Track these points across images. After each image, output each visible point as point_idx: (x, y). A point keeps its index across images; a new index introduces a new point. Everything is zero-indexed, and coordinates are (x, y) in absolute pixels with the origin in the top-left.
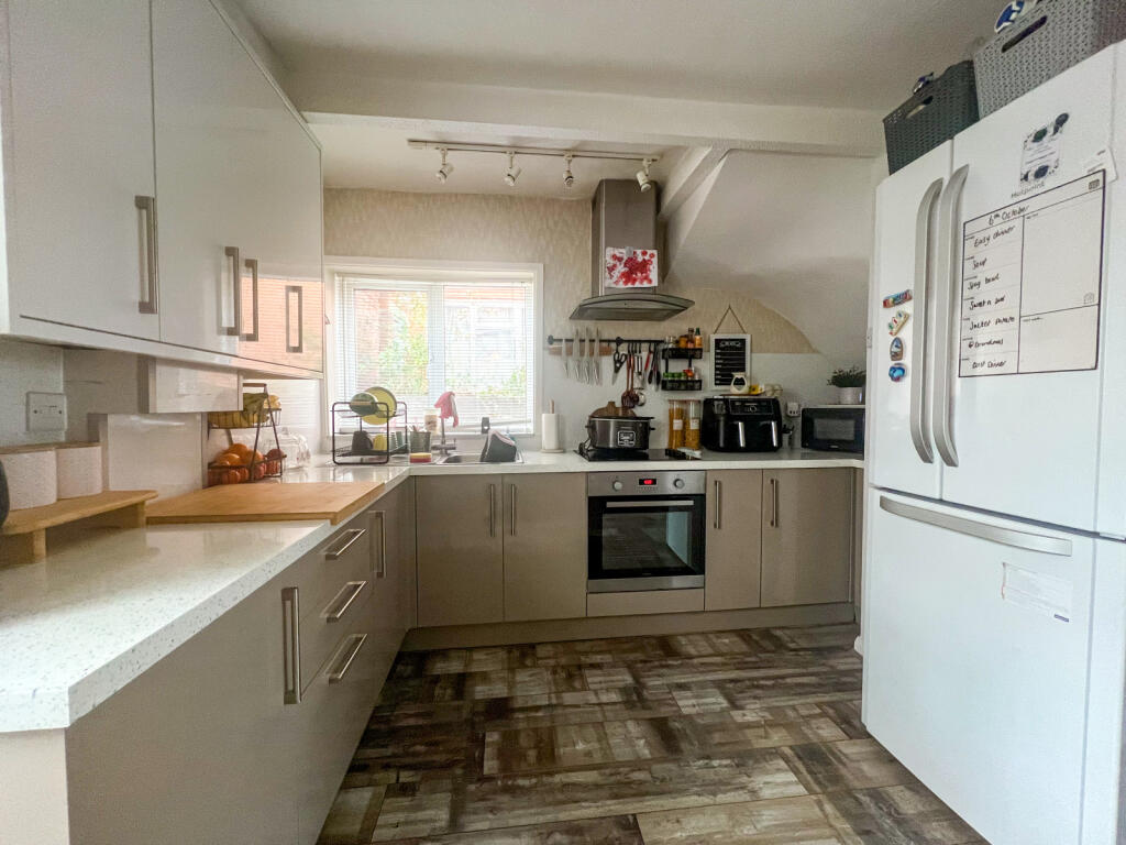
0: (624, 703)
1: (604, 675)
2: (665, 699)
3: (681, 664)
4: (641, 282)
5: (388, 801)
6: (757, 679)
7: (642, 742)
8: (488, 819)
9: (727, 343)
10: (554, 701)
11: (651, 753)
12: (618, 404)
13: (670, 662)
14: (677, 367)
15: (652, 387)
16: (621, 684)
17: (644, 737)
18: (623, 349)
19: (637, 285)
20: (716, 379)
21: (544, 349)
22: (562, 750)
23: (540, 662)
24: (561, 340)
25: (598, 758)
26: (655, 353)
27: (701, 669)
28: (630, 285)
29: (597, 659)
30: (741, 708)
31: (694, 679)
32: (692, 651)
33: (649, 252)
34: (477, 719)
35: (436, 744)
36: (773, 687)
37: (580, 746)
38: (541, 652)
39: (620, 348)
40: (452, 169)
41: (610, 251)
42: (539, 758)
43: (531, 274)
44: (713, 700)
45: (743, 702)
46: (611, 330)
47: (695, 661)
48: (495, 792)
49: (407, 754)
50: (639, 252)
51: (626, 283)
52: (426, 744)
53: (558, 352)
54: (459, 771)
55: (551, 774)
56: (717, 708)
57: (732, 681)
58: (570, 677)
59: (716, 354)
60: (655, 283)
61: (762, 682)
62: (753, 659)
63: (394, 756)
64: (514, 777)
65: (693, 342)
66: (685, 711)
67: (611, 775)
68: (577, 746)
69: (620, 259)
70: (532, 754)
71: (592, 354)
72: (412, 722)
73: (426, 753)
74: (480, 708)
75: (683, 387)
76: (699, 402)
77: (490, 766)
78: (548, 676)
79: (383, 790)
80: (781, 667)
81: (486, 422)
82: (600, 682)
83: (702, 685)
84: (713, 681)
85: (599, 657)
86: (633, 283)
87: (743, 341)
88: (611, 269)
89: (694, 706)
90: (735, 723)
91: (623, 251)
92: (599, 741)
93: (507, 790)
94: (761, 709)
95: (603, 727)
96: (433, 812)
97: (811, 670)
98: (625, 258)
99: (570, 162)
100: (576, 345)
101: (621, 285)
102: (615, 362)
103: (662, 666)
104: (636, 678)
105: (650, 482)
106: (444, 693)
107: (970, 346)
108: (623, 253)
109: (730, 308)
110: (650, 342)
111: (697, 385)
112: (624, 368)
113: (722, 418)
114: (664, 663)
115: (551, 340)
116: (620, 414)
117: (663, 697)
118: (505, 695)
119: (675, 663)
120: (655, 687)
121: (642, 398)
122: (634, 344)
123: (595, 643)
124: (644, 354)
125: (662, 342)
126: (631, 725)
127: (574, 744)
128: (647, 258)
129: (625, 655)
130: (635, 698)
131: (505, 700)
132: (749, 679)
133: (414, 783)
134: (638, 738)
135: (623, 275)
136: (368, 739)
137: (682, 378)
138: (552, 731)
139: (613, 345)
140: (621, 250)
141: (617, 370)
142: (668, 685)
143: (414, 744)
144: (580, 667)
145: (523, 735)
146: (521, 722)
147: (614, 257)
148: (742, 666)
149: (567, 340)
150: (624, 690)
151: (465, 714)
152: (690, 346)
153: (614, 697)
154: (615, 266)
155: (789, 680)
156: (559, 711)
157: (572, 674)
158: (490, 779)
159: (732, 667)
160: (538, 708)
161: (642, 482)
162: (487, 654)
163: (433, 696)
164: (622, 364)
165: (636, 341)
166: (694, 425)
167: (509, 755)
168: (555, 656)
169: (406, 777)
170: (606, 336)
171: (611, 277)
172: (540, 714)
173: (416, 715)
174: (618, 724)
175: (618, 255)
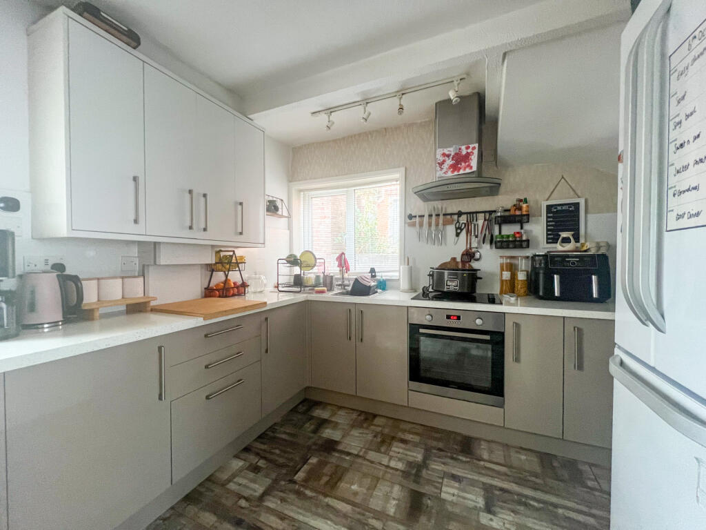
0: (403, 472)
1: (405, 449)
2: (434, 482)
3: (468, 462)
4: (465, 170)
5: (245, 471)
6: (526, 497)
7: (395, 502)
8: (276, 503)
9: (559, 208)
10: (361, 454)
11: (395, 513)
12: (459, 260)
13: (460, 458)
14: (509, 230)
15: (487, 246)
16: (411, 459)
17: (398, 500)
18: (463, 219)
19: (462, 172)
20: (547, 239)
21: (405, 223)
22: (342, 484)
23: (372, 427)
24: (415, 217)
25: (358, 500)
26: (489, 220)
27: (483, 472)
28: (456, 173)
29: (409, 437)
30: (494, 514)
31: (469, 476)
32: (486, 456)
33: (471, 146)
34: (313, 447)
35: (285, 452)
36: (537, 509)
37: (354, 487)
38: (378, 421)
39: (461, 218)
40: (333, 123)
41: (440, 151)
42: (327, 483)
43: (397, 176)
44: (473, 497)
45: (497, 509)
46: (453, 206)
47: (482, 463)
48: (290, 491)
49: (270, 453)
50: (463, 148)
51: (453, 172)
52: (281, 450)
53: (413, 225)
54: (284, 471)
55: (326, 496)
56: (471, 504)
57: (502, 489)
58: (383, 442)
59: (548, 217)
60: (475, 169)
61: (532, 502)
62: (538, 481)
63: (265, 451)
64: (306, 488)
65: (520, 209)
66: (443, 496)
67: (359, 513)
68: (353, 486)
69: (448, 156)
70: (325, 479)
71: (437, 225)
72: (284, 436)
73: (278, 455)
74: (320, 442)
75: (511, 246)
76: (528, 257)
77: (300, 475)
78: (370, 437)
79: (248, 464)
80: (563, 498)
81: (372, 271)
82: (399, 453)
83: (473, 483)
84: (484, 484)
85: (411, 436)
86: (459, 171)
87: (577, 205)
88: (441, 164)
89: (454, 495)
90: (478, 522)
91: (451, 149)
92: (368, 489)
93: (298, 493)
94: (511, 523)
95: (378, 481)
96: (257, 486)
97: (594, 511)
98: (453, 154)
99: (400, 99)
100: (426, 219)
101: (450, 174)
102: (457, 229)
103: (452, 458)
104: (426, 458)
105: (455, 318)
106: (309, 427)
107: (674, 195)
108: (451, 151)
109: (563, 177)
110: (484, 212)
111: (524, 244)
112: (464, 233)
113: (541, 272)
114: (455, 456)
115: (411, 217)
116: (460, 267)
117: (433, 479)
118: (337, 440)
119: (464, 459)
120: (434, 470)
121: (477, 255)
122: (472, 215)
123: (414, 425)
124: (481, 222)
125: (495, 211)
126: (397, 488)
127: (352, 484)
128: (469, 151)
129: (430, 441)
130: (414, 472)
131: (336, 443)
132: (519, 494)
133: (262, 468)
134: (394, 499)
135: (451, 166)
136: (261, 437)
137: (511, 239)
138: (346, 470)
139: (455, 217)
140: (449, 149)
141: (458, 235)
142: (444, 472)
143: (276, 448)
144: (393, 438)
145: (329, 466)
146: (334, 458)
147: (444, 155)
148: (521, 482)
149: (420, 216)
150: (410, 464)
151: (310, 443)
152: (518, 213)
153: (400, 466)
154: (444, 161)
155: (560, 511)
156: (360, 460)
157: (384, 442)
158: (295, 482)
159: (511, 479)
160: (349, 454)
161: (448, 317)
162: (346, 413)
163: (302, 426)
164: (462, 230)
165: (473, 213)
166: (521, 276)
167: (314, 474)
168: (383, 427)
169: (261, 463)
170: (449, 211)
171: (442, 169)
172: (347, 458)
173: (288, 434)
174: (389, 484)
175: (447, 153)
